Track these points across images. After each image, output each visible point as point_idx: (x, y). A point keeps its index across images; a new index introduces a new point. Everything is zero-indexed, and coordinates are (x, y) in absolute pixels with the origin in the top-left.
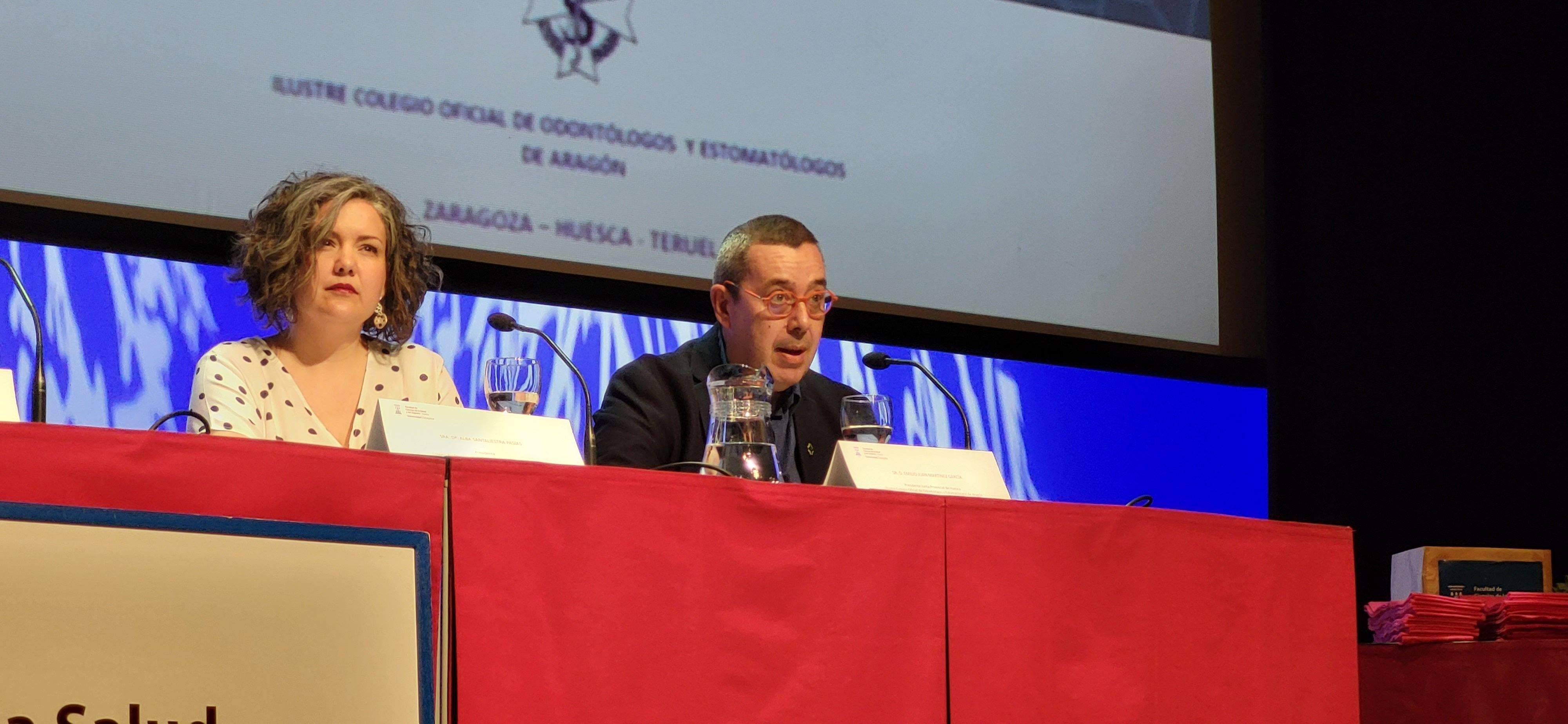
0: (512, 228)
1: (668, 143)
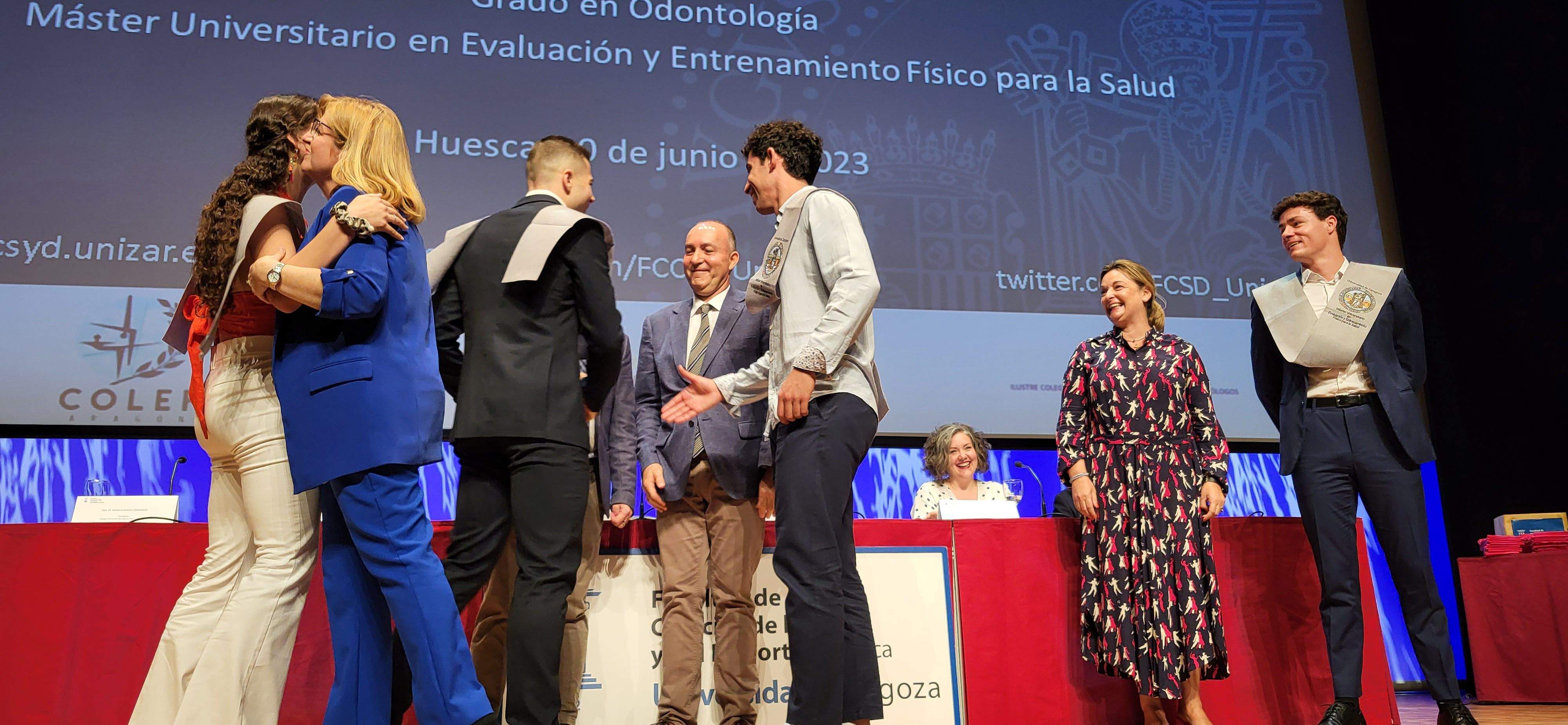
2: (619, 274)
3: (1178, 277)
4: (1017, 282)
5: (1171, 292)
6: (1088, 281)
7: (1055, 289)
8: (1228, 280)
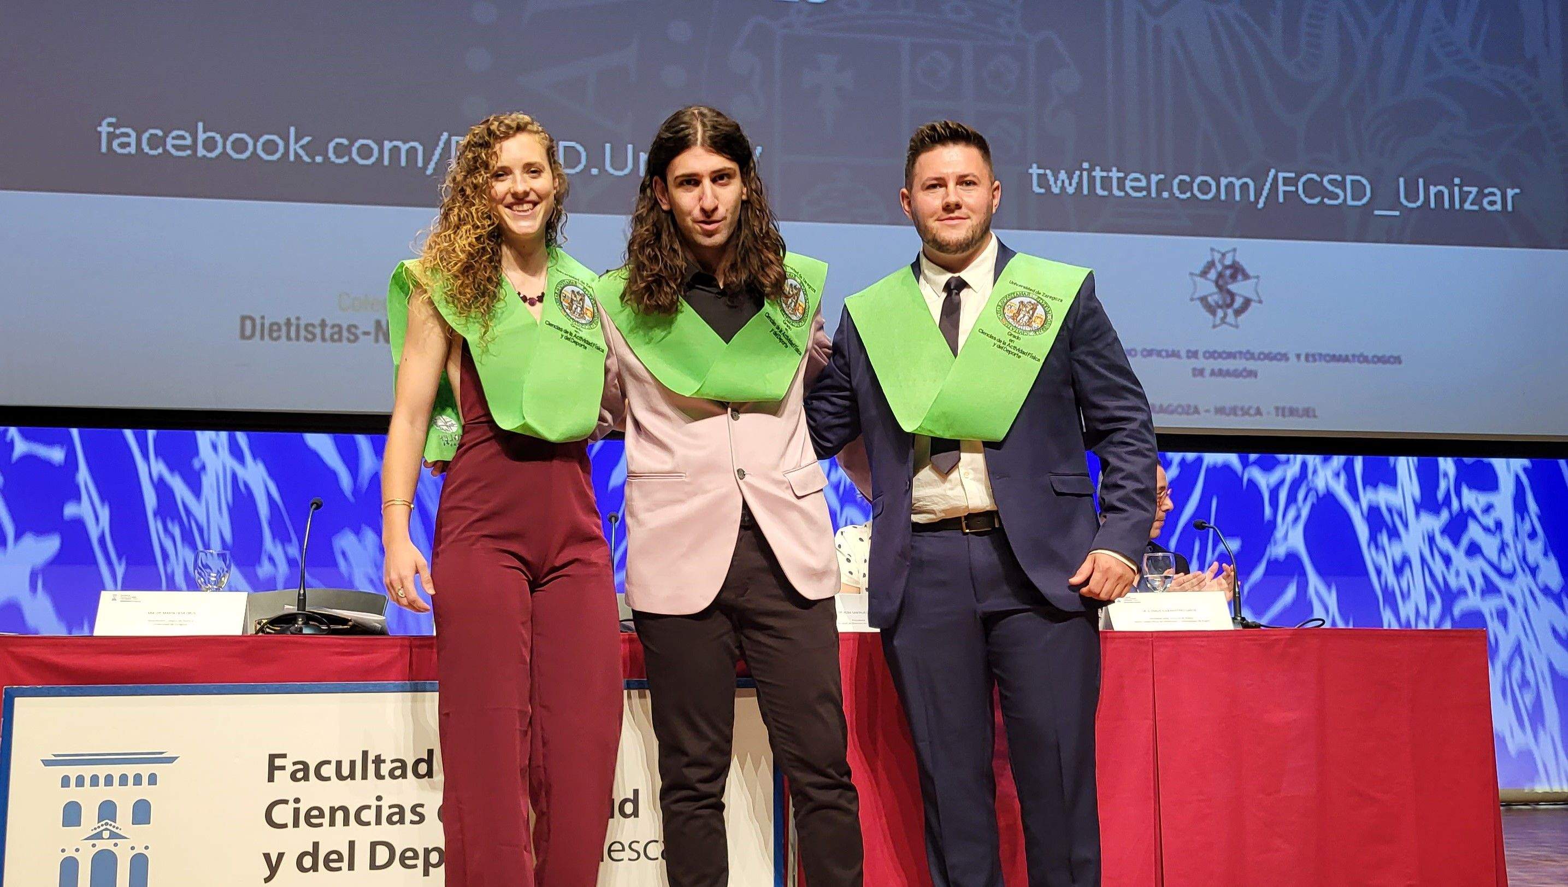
0: (1188, 414)
1: (1284, 357)
2: (420, 164)
3: (1322, 176)
4: (1061, 182)
5: (1308, 201)
6: (1176, 181)
7: (1122, 194)
8: (1401, 180)
